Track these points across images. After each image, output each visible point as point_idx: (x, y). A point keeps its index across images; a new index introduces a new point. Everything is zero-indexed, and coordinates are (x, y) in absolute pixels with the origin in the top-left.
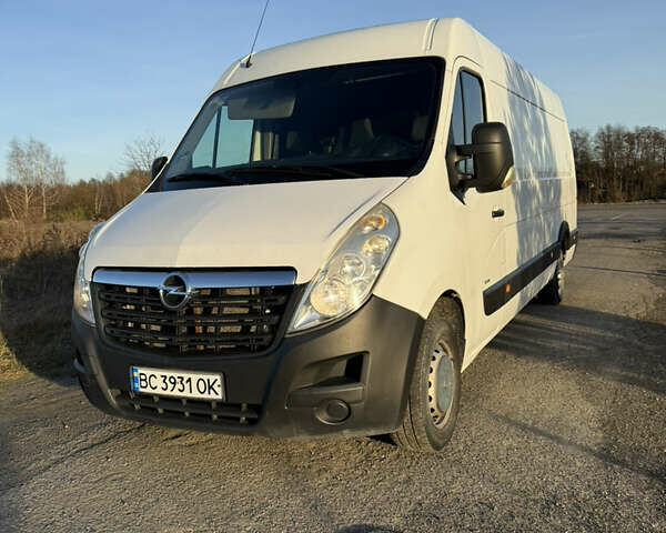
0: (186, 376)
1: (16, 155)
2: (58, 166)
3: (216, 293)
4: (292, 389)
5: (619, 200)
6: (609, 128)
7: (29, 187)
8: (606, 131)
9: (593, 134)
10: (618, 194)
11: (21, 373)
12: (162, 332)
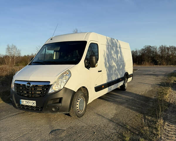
0: (30, 101)
1: (8, 49)
2: (19, 52)
3: (36, 86)
4: (48, 104)
5: (165, 65)
6: (162, 46)
7: (11, 56)
8: (161, 47)
9: (158, 47)
10: (164, 63)
11: (2, 102)
12: (27, 93)
